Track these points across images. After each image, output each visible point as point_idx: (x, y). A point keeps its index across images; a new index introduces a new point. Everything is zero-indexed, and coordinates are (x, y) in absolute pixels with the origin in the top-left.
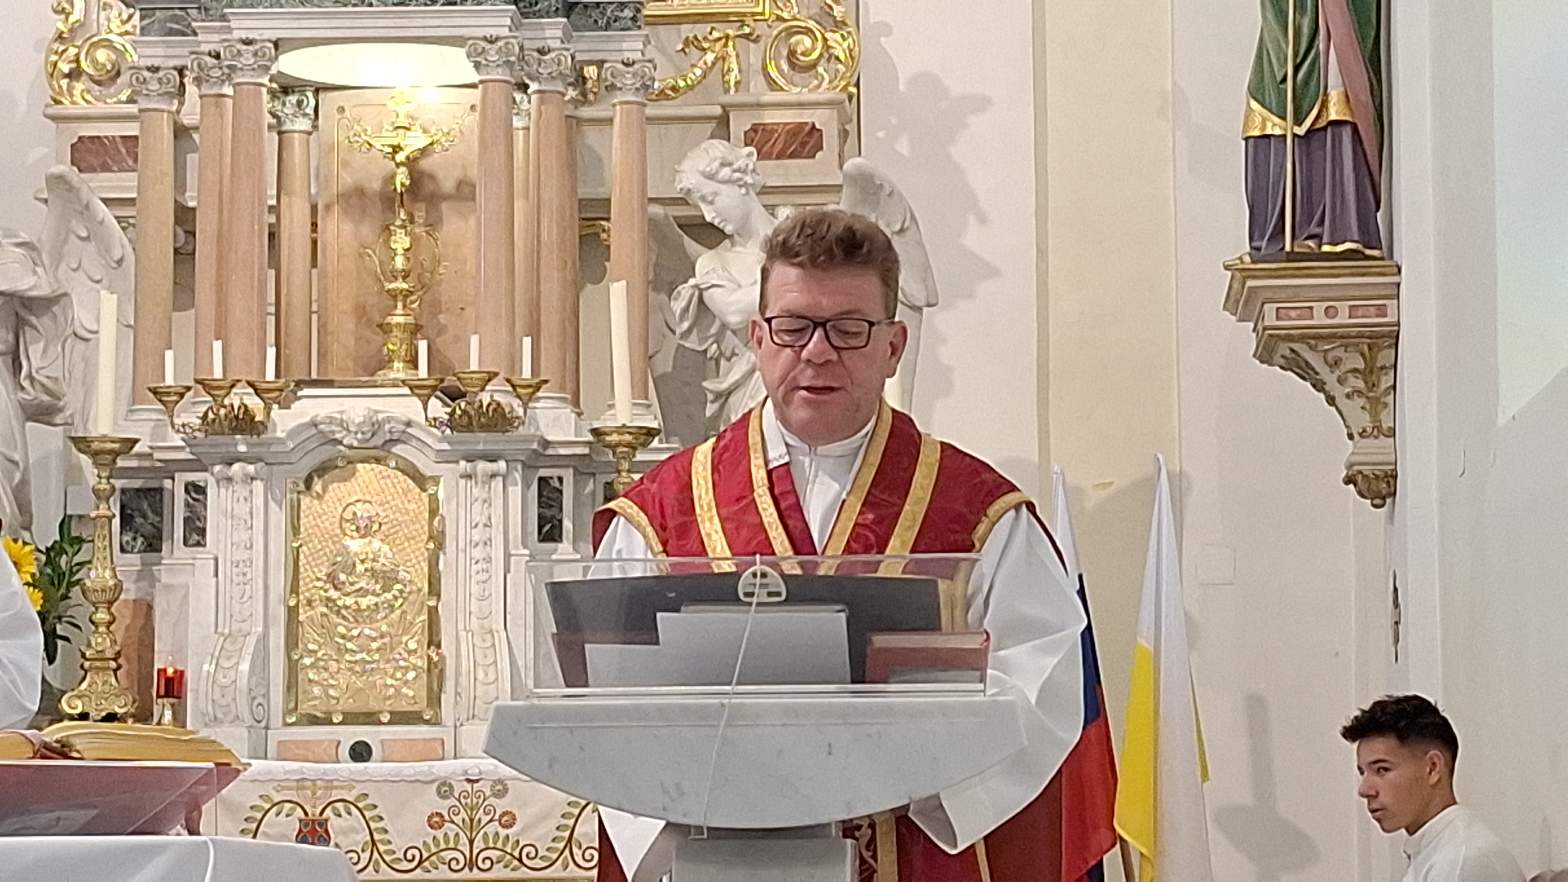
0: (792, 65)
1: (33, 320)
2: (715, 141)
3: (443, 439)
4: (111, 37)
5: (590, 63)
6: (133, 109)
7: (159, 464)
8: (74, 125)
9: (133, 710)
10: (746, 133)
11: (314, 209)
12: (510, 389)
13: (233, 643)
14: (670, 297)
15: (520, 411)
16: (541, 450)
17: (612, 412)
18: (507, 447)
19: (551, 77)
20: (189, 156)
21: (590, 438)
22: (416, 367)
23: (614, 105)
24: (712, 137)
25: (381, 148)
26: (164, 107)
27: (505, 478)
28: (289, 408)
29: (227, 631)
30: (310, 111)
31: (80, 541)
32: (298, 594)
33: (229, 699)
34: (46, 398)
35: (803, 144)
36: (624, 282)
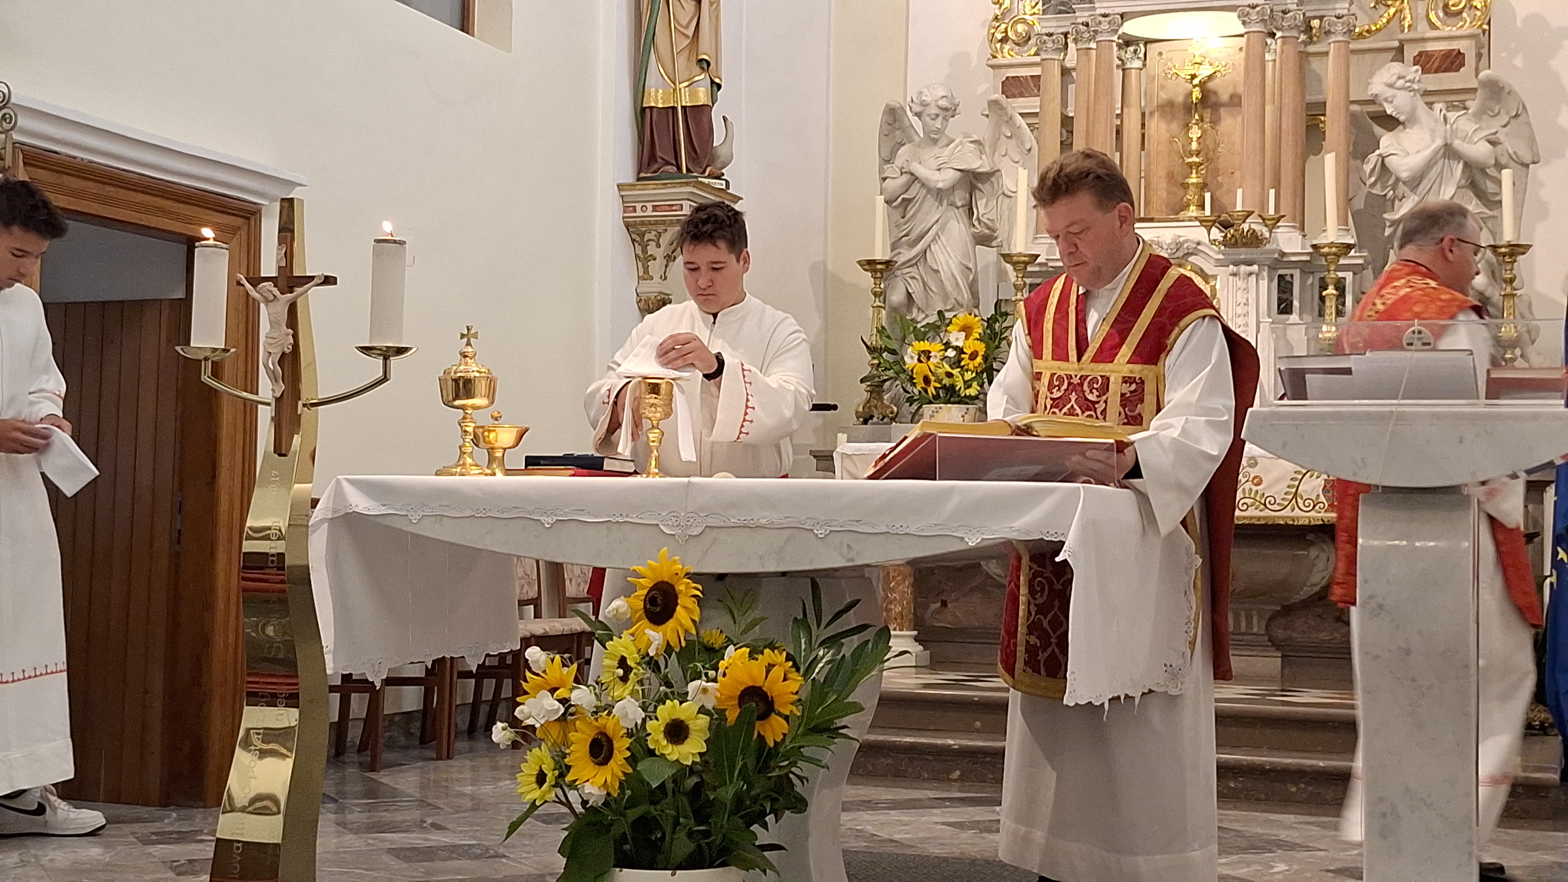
0: (1446, 13)
1: (980, 185)
2: (1393, 63)
3: (1220, 252)
4: (1025, 17)
5: (1315, 18)
6: (1037, 59)
7: (1050, 269)
8: (1003, 70)
10: (1415, 58)
11: (1143, 115)
12: (1261, 221)
14: (1363, 162)
15: (1267, 235)
16: (1279, 258)
17: (1324, 234)
18: (1259, 256)
19: (1290, 28)
20: (1069, 86)
21: (1310, 250)
22: (1204, 209)
23: (1330, 44)
24: (1392, 61)
25: (1183, 76)
26: (1056, 57)
27: (1257, 275)
30: (1142, 55)
31: (1007, 314)
34: (987, 231)
35: (1452, 63)
36: (1334, 153)
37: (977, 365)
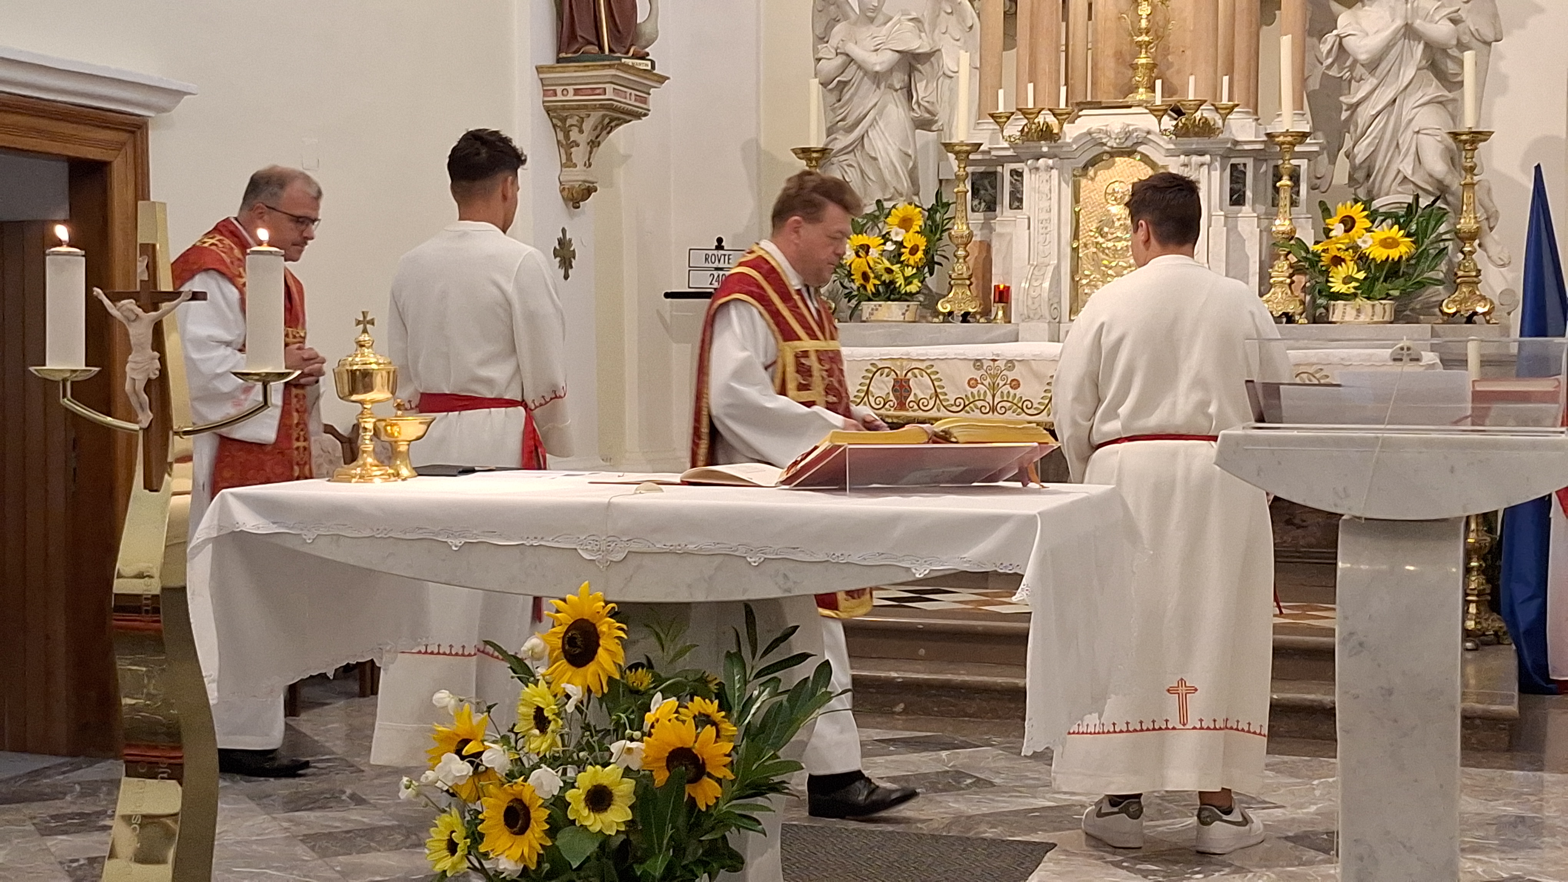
1: (919, 67)
3: (1170, 142)
7: (994, 158)
9: (979, 310)
12: (1214, 109)
13: (1039, 271)
14: (1320, 42)
15: (1221, 124)
16: (1233, 147)
17: (1279, 121)
18: (1212, 146)
21: (1265, 138)
22: (1154, 93)
27: (1209, 165)
28: (1073, 122)
29: (1035, 263)
31: (947, 205)
32: (1078, 240)
33: (1036, 305)
34: (927, 115)
36: (1290, 36)
37: (917, 260)
